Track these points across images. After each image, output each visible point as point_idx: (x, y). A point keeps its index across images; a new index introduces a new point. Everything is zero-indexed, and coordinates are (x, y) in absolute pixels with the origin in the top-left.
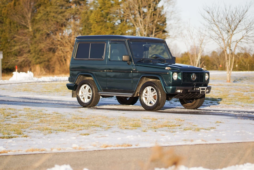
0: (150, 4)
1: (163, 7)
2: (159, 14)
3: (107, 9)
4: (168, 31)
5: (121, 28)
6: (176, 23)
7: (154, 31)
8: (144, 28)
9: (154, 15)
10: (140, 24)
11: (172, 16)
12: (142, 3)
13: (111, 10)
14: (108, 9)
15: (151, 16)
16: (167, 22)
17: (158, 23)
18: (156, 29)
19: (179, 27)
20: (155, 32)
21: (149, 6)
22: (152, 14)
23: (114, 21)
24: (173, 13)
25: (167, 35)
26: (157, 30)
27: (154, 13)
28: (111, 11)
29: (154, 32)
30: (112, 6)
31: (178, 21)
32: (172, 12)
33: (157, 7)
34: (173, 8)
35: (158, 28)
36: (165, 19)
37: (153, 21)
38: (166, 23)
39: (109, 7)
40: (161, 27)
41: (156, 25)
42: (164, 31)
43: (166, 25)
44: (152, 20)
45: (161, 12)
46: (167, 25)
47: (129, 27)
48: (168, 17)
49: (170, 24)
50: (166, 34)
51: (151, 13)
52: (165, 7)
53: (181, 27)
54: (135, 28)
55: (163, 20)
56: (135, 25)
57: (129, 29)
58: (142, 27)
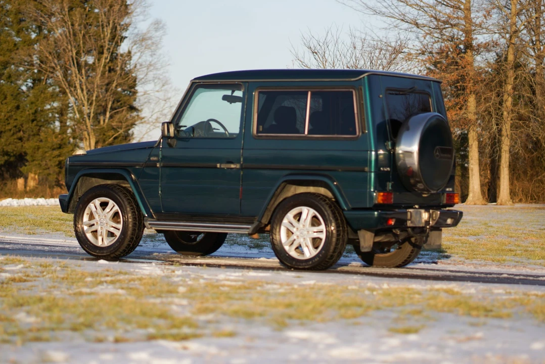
0: (102, 47)
1: (129, 52)
2: (122, 69)
3: (4, 55)
4: (139, 108)
5: (36, 97)
6: (158, 91)
7: (109, 106)
8: (88, 99)
9: (110, 70)
10: (79, 91)
11: (151, 75)
12: (84, 43)
13: (13, 55)
14: (8, 54)
15: (103, 73)
16: (139, 88)
17: (119, 89)
18: (113, 103)
19: (165, 101)
20: (113, 109)
21: (101, 51)
22: (107, 68)
23: (20, 82)
24: (152, 68)
25: (138, 116)
26: (115, 105)
27: (112, 67)
28: (13, 59)
29: (109, 109)
30: (16, 48)
31: (163, 85)
32: (150, 65)
33: (118, 52)
34: (151, 56)
35: (118, 101)
36: (135, 80)
37: (108, 84)
38: (137, 90)
39: (10, 51)
40: (126, 98)
41: (115, 93)
42: (132, 108)
43: (135, 93)
44: (107, 81)
45: (124, 63)
46: (138, 94)
47: (54, 97)
48: (141, 76)
49: (145, 93)
50: (135, 114)
51: (105, 66)
52: (135, 53)
53: (169, 99)
54: (66, 98)
55: (130, 82)
56: (68, 91)
57: (54, 102)
58: (83, 96)
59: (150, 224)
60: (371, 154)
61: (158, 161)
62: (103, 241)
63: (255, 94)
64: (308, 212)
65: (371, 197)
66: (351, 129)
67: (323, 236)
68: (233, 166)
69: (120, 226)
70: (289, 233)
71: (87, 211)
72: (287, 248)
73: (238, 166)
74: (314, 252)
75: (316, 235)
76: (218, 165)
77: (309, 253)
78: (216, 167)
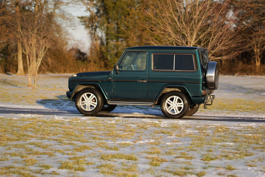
59: (109, 102)
60: (200, 77)
61: (112, 79)
62: (88, 109)
63: (152, 55)
64: (176, 98)
65: (201, 92)
66: (192, 68)
67: (182, 106)
68: (144, 81)
69: (96, 103)
70: (168, 105)
71: (81, 98)
72: (168, 111)
73: (146, 81)
74: (179, 112)
75: (180, 106)
76: (138, 81)
77: (177, 112)
78: (137, 82)
